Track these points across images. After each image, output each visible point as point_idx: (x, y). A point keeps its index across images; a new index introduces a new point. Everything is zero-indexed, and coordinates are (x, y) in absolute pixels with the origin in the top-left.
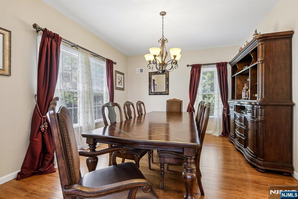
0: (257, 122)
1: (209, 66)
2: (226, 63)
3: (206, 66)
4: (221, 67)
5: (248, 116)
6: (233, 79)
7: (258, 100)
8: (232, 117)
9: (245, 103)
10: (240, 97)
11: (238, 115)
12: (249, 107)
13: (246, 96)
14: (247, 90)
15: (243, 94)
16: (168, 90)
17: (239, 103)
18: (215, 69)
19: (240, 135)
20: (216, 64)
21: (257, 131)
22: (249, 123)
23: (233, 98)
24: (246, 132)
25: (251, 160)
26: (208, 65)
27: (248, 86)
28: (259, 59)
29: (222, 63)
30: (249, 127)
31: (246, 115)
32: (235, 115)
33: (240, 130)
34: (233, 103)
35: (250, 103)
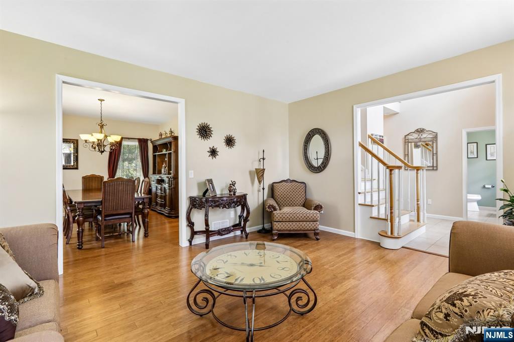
0: (172, 189)
1: (130, 140)
2: (147, 140)
3: (127, 140)
4: (143, 142)
5: (166, 186)
6: (154, 157)
7: (172, 175)
8: (154, 189)
9: (165, 177)
10: (160, 172)
11: (159, 187)
12: (166, 180)
13: (164, 172)
14: (165, 168)
15: (163, 170)
16: (77, 163)
17: (160, 177)
18: (136, 143)
19: (161, 201)
20: (138, 139)
21: (172, 194)
22: (167, 191)
23: (154, 173)
24: (165, 198)
25: (168, 214)
26: (129, 138)
27: (166, 164)
28: (172, 150)
29: (144, 139)
30: (167, 194)
31: (165, 186)
32: (157, 187)
33: (161, 198)
34: (154, 178)
35: (168, 177)
